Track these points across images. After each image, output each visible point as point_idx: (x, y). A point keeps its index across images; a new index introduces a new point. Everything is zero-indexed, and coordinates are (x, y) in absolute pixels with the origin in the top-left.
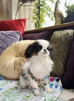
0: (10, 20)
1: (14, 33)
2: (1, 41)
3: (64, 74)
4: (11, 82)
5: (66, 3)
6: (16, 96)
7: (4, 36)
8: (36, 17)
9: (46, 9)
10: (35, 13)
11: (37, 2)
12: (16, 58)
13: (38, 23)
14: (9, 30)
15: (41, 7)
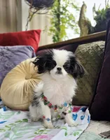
0: (19, 31)
1: (23, 48)
2: (7, 59)
3: (93, 101)
4: (19, 113)
5: (94, 8)
6: (24, 129)
7: (10, 52)
8: (54, 28)
9: (68, 19)
10: (53, 23)
11: (56, 8)
12: (26, 81)
13: (57, 36)
14: (18, 44)
15: (61, 16)
